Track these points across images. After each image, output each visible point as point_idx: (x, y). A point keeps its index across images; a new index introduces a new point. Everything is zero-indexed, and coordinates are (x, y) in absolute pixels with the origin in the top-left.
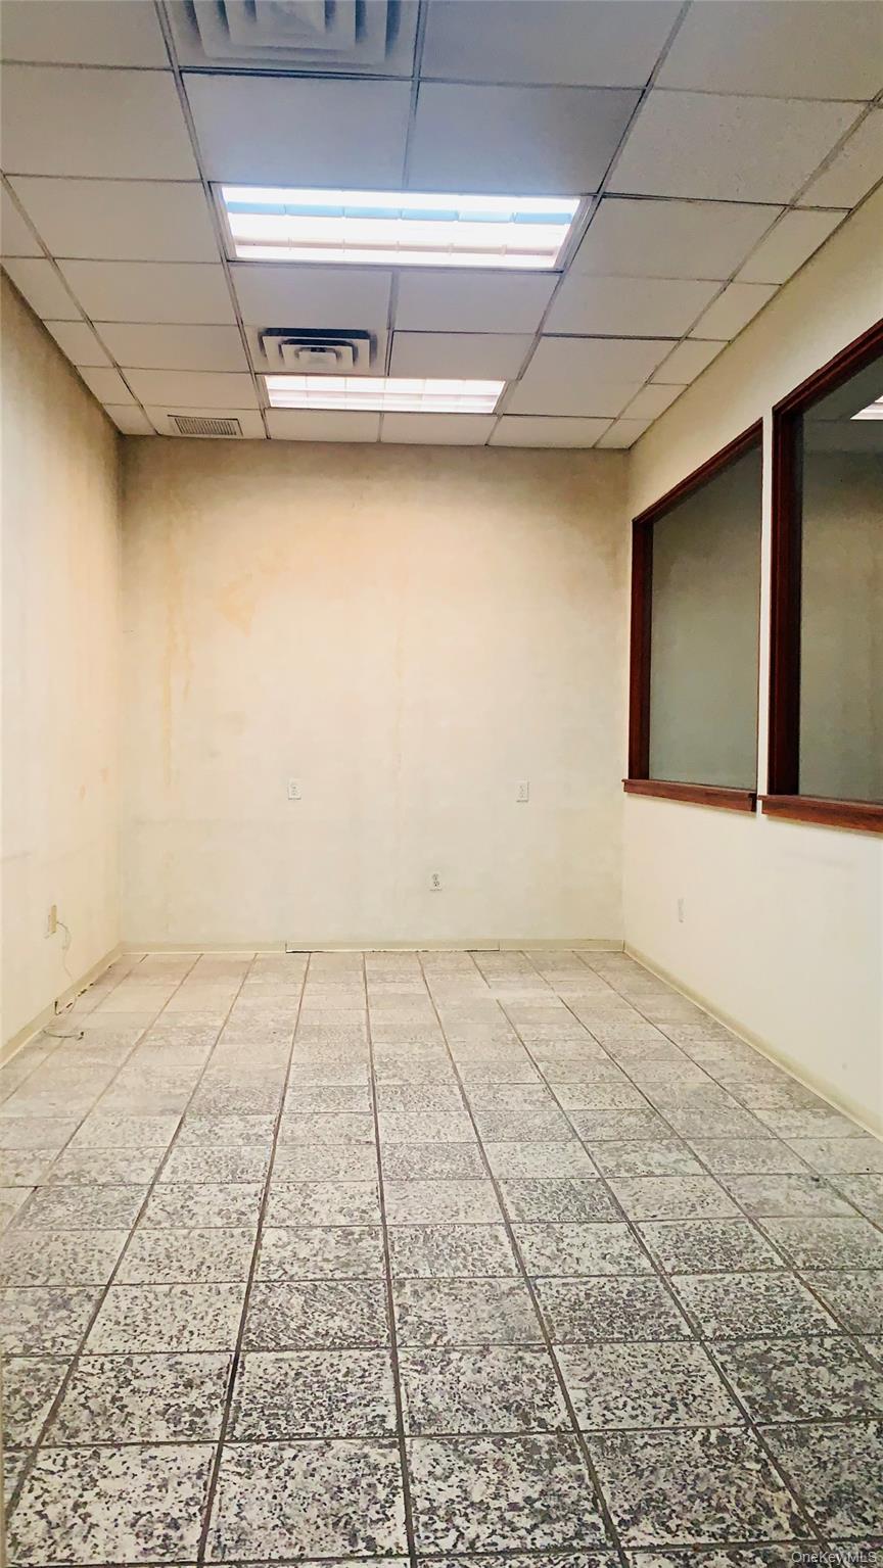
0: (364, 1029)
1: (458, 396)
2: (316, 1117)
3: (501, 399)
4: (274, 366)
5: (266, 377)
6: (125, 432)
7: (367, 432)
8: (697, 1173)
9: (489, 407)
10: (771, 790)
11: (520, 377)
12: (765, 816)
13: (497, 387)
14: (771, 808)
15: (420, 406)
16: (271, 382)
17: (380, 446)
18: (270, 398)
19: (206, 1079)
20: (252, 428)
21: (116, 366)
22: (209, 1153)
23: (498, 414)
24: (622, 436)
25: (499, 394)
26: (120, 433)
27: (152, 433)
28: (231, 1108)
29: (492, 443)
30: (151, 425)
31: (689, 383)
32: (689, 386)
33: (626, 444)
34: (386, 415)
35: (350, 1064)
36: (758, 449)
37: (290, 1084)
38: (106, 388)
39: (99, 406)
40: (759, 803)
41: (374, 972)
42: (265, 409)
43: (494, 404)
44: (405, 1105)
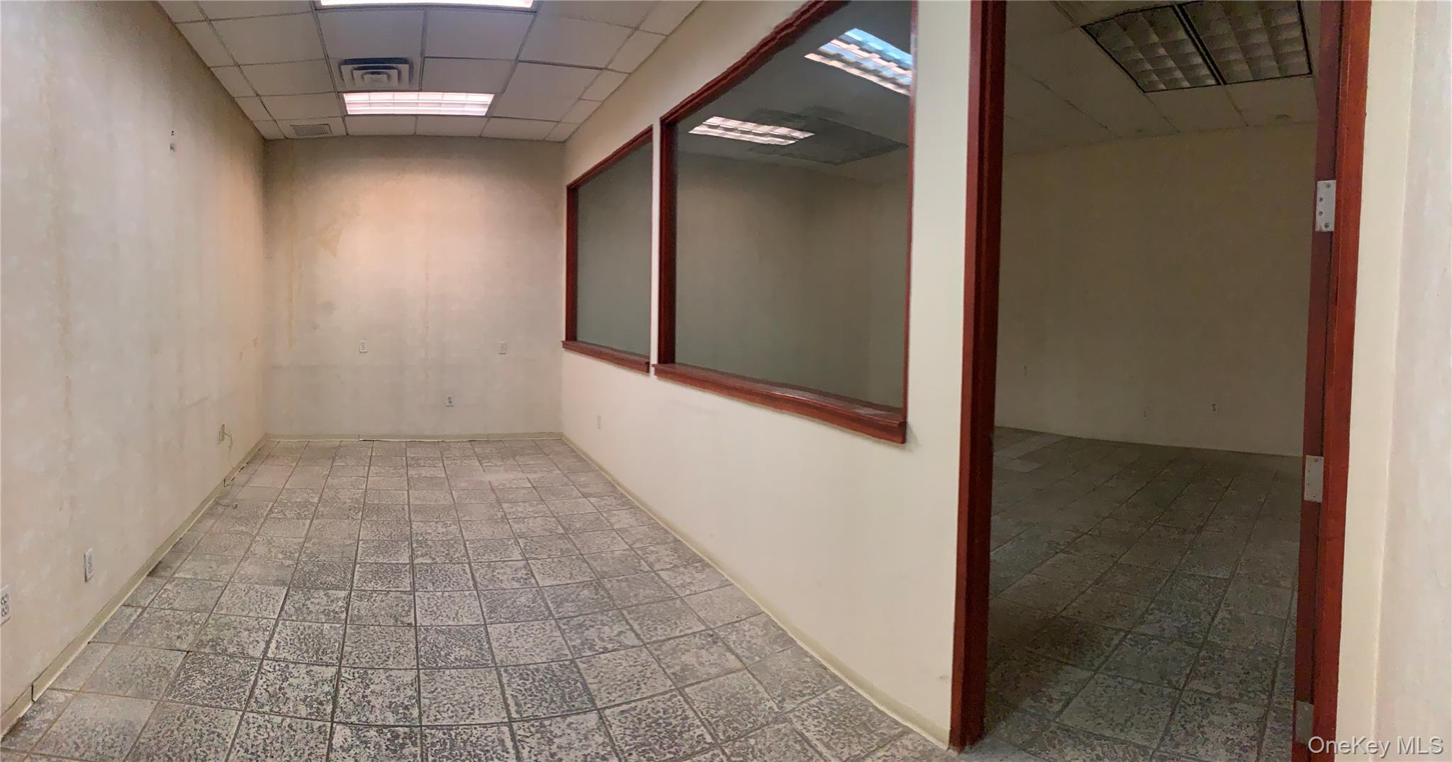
0: (406, 508)
1: (464, 105)
2: (375, 595)
3: (491, 107)
4: (349, 86)
5: (344, 95)
6: (267, 136)
7: (409, 129)
8: (634, 644)
9: (483, 112)
10: (660, 361)
11: (503, 91)
12: (655, 377)
13: (488, 99)
14: (659, 373)
15: (440, 111)
16: (348, 98)
17: (415, 137)
18: (348, 109)
19: (304, 552)
20: (337, 128)
21: (258, 95)
22: (301, 628)
23: (488, 116)
24: (561, 132)
25: (489, 103)
26: (263, 138)
27: (283, 138)
28: (318, 582)
29: (483, 135)
30: (282, 133)
31: (603, 100)
32: (603, 102)
33: (563, 140)
34: (420, 117)
35: (397, 542)
36: (650, 143)
37: (358, 560)
38: (253, 110)
39: (251, 123)
40: (652, 369)
41: (412, 458)
42: (345, 115)
43: (486, 110)
44: (433, 584)
